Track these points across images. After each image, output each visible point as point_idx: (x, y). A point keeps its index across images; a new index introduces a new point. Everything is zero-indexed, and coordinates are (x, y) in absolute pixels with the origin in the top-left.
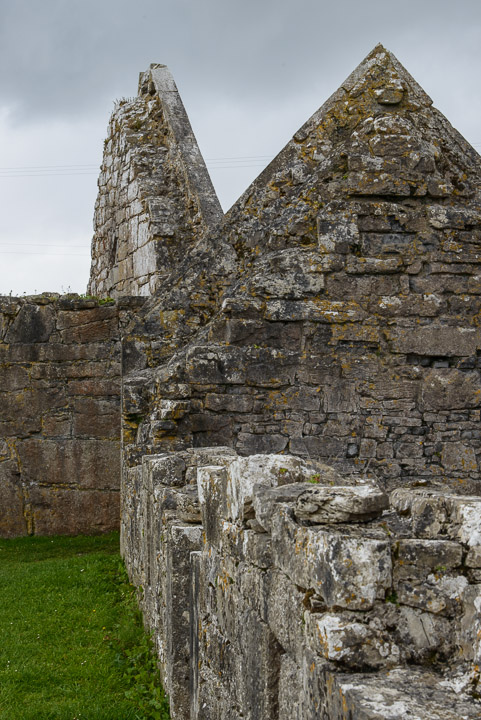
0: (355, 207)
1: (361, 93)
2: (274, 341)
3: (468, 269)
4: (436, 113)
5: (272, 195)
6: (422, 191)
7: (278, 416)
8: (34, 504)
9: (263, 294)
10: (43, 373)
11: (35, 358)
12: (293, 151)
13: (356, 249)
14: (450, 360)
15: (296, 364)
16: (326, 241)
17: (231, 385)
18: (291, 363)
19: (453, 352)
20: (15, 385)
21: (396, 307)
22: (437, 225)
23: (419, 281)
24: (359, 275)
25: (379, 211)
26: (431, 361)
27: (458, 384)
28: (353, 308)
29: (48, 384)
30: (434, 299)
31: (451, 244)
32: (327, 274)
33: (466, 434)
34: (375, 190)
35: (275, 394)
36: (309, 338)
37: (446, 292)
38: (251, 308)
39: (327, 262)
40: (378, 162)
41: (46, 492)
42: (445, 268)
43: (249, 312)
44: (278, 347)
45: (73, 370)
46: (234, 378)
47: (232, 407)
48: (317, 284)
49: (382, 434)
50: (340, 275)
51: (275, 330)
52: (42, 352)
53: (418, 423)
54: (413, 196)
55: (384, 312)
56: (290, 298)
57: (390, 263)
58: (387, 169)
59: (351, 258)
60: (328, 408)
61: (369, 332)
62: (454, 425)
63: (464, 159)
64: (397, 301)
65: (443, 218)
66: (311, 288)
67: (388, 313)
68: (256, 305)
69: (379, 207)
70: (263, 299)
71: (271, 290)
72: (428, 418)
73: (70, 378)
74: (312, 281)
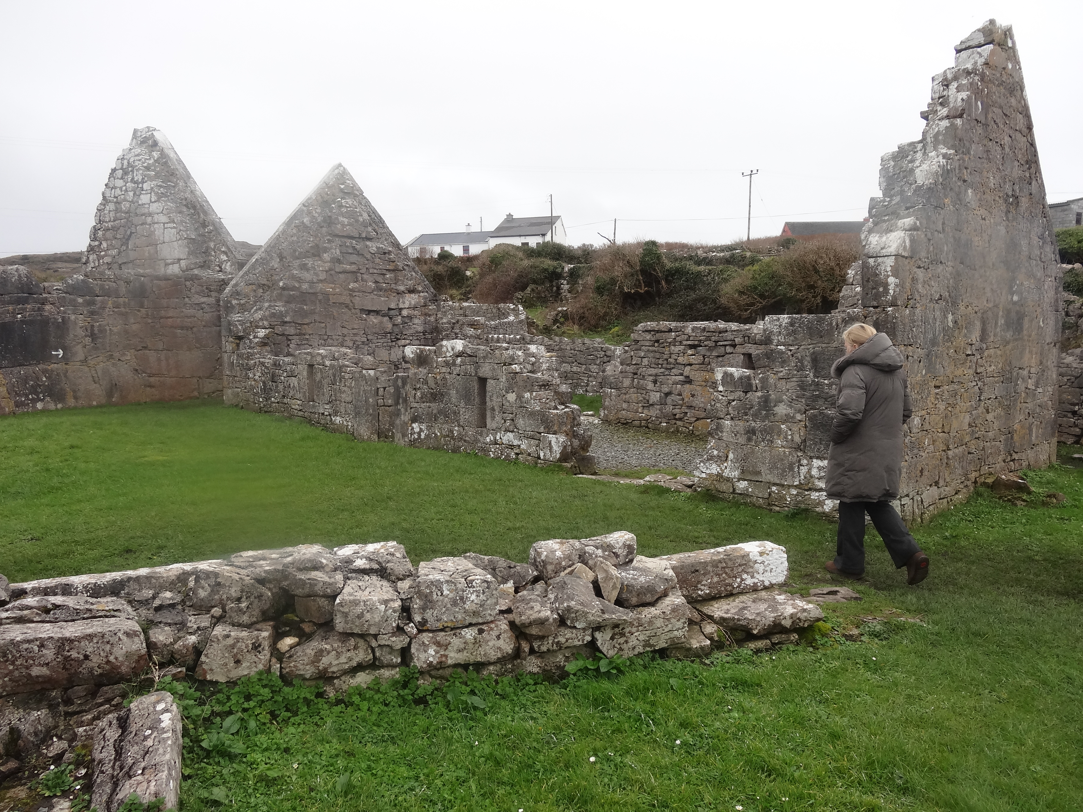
0: (338, 241)
1: (333, 186)
2: (304, 302)
3: (384, 272)
4: (365, 198)
5: (294, 231)
6: (364, 235)
7: (307, 337)
8: (145, 386)
9: (300, 280)
10: (147, 315)
11: (142, 306)
12: (303, 210)
13: (339, 261)
14: (377, 312)
15: (315, 313)
16: (326, 256)
17: (286, 322)
18: (313, 312)
19: (379, 309)
20: (132, 321)
21: (356, 288)
22: (373, 252)
23: (365, 276)
24: (340, 273)
25: (348, 244)
26: (369, 312)
27: (381, 322)
28: (338, 288)
29: (150, 321)
30: (371, 284)
31: (377, 260)
32: (326, 271)
33: (385, 344)
34: (345, 234)
35: (305, 326)
36: (320, 301)
37: (376, 282)
38: (295, 287)
39: (327, 266)
40: (346, 221)
41: (152, 379)
42: (375, 271)
43: (294, 288)
44: (306, 305)
45: (163, 313)
46: (288, 319)
47: (286, 333)
48: (323, 276)
49: (351, 345)
50: (333, 272)
51: (304, 297)
52: (146, 303)
53: (366, 340)
54: (359, 238)
55: (350, 290)
56: (311, 282)
57: (353, 268)
58: (350, 224)
59: (337, 264)
60: (329, 333)
61: (345, 299)
62: (380, 341)
63: (377, 220)
64: (356, 285)
65: (374, 248)
66: (321, 278)
67: (353, 290)
68: (297, 285)
69: (348, 243)
70: (299, 282)
71: (303, 278)
72: (369, 337)
73: (161, 318)
74: (321, 275)
